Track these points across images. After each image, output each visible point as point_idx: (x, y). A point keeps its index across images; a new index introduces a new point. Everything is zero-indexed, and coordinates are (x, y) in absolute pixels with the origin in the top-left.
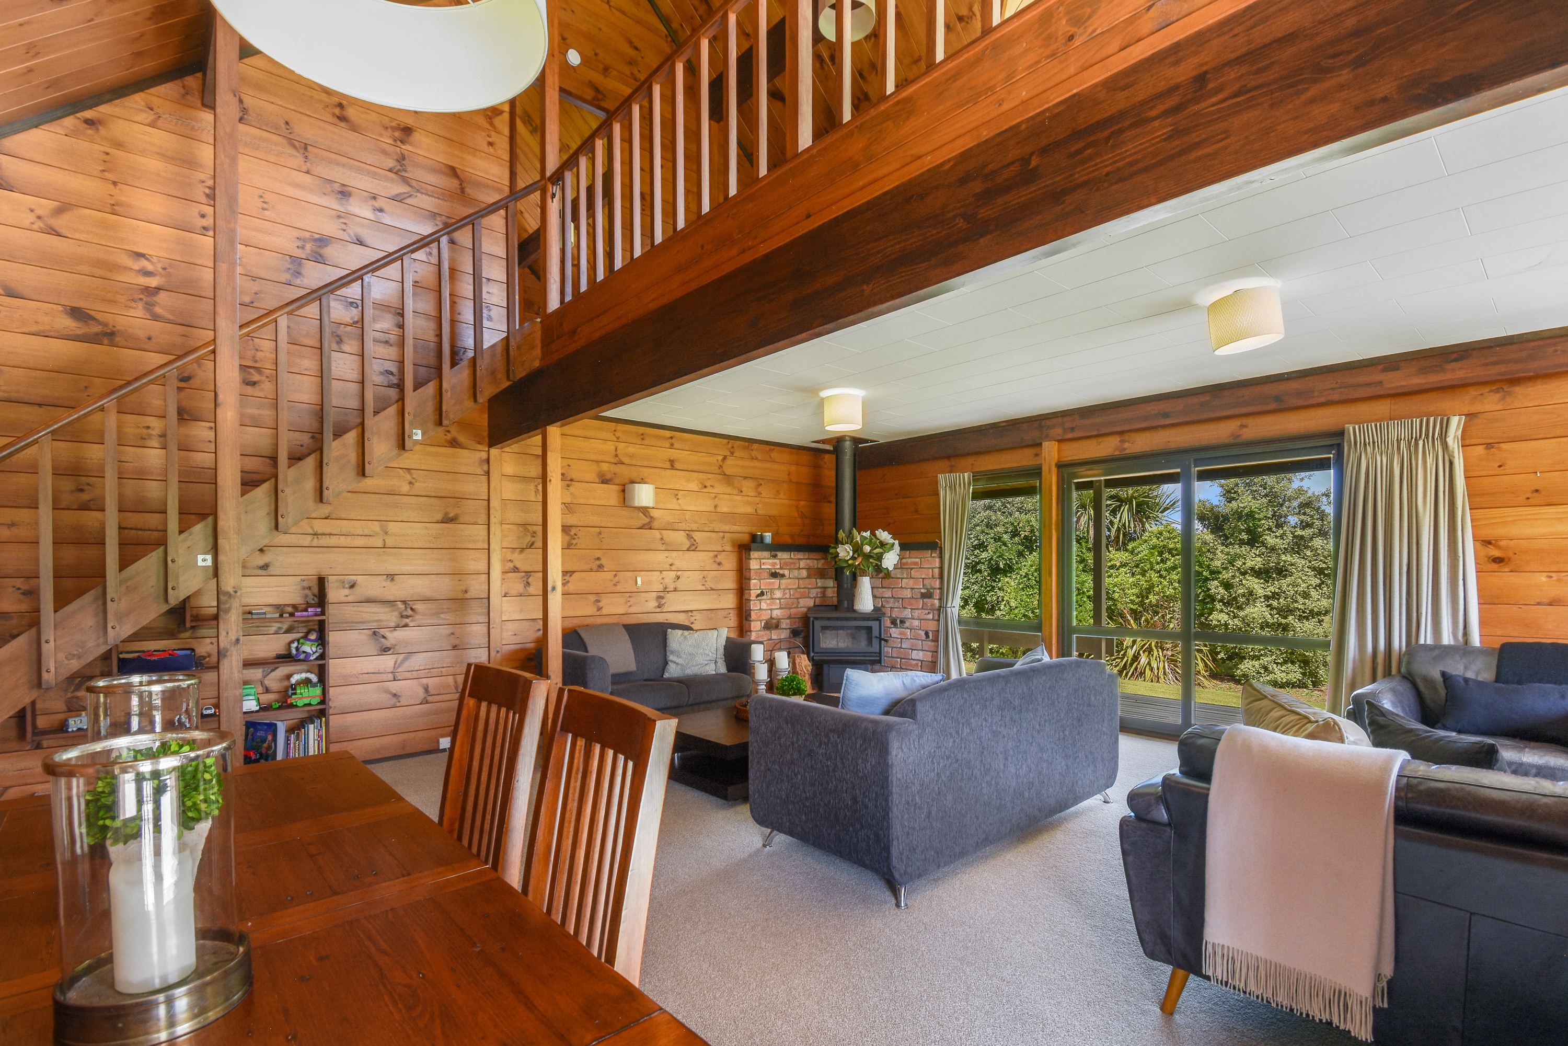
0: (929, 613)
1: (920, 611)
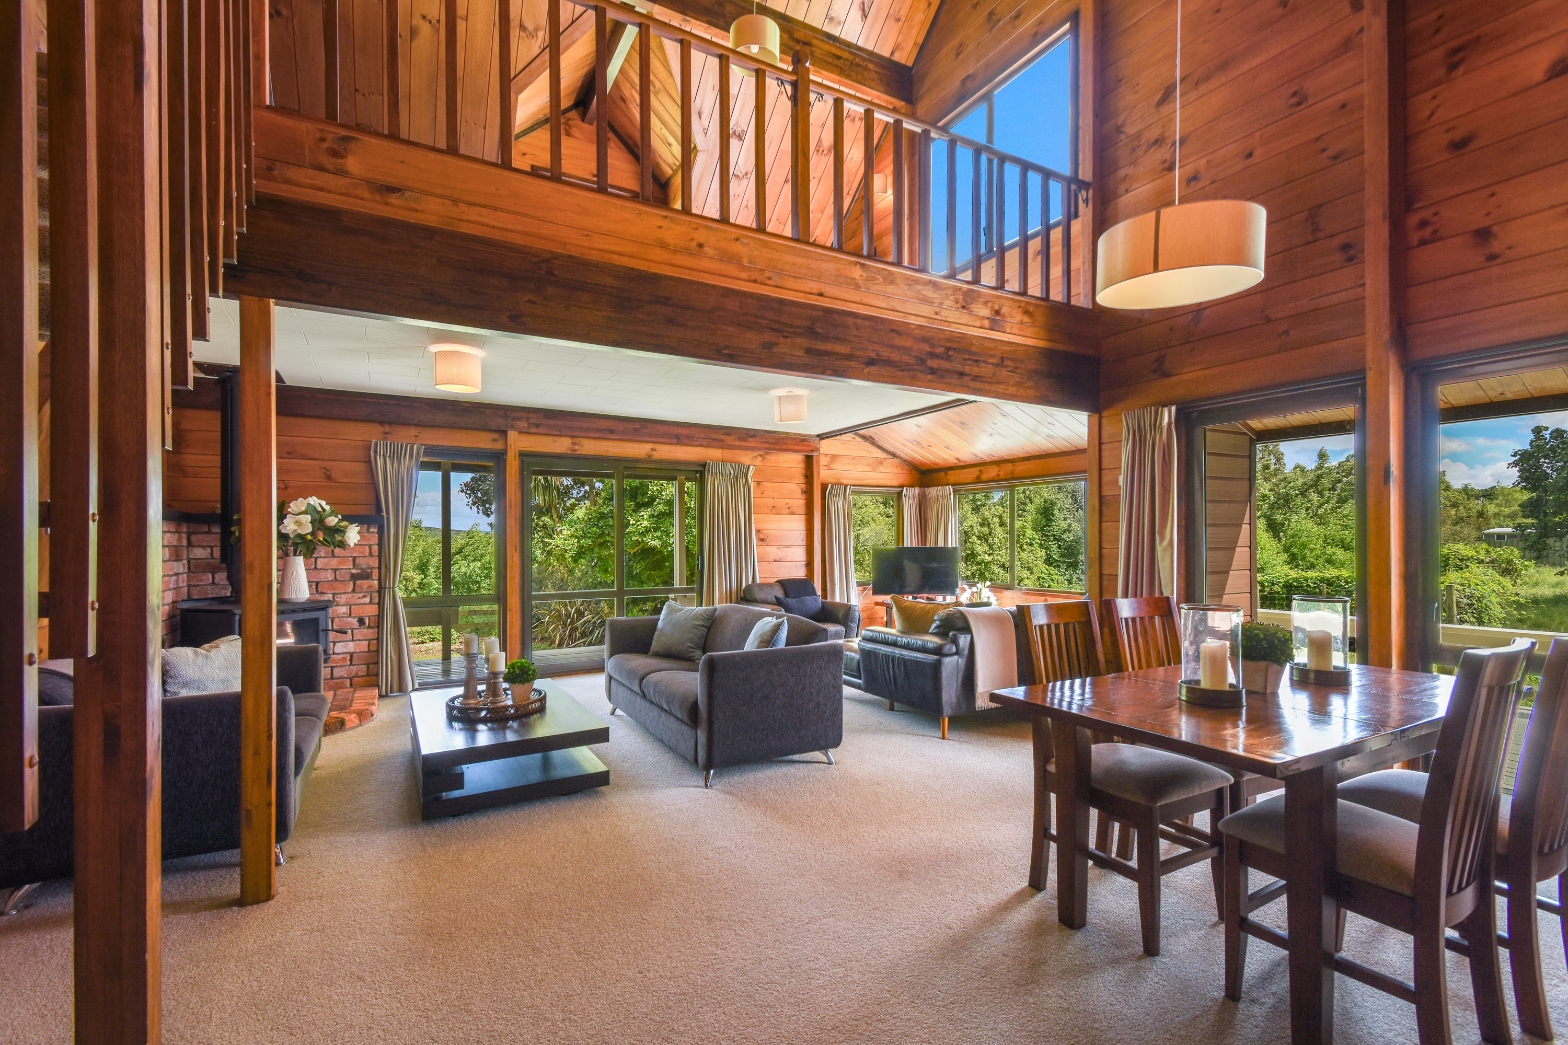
0: (364, 596)
1: (350, 596)
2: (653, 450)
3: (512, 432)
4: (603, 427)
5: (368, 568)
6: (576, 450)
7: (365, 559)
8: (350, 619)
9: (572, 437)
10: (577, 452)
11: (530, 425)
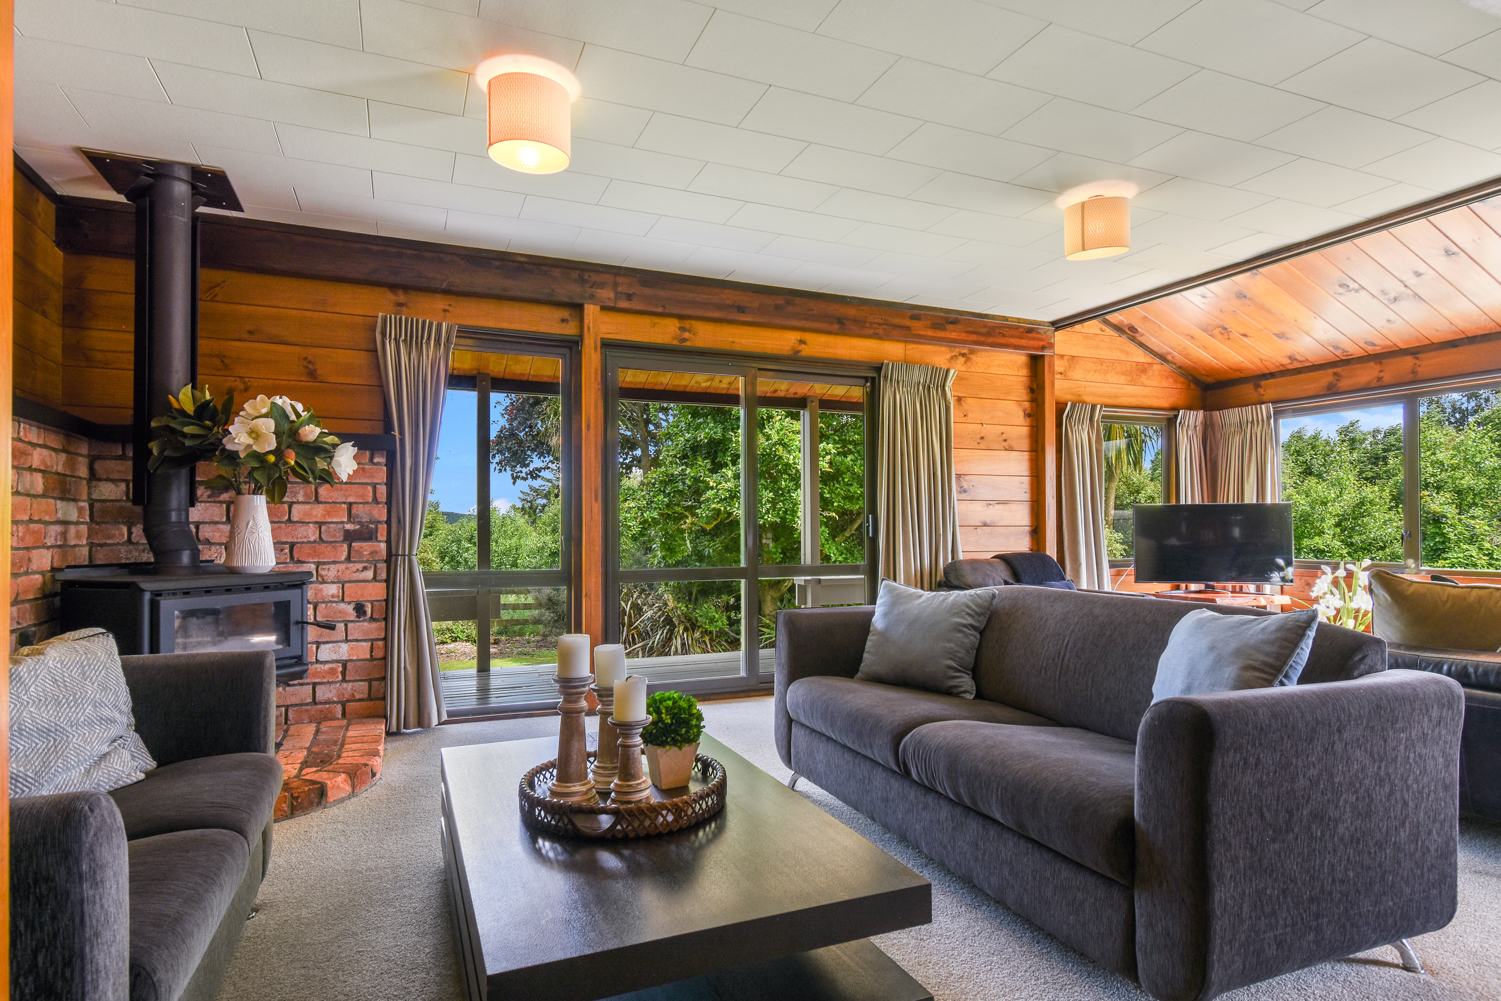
0: (365, 568)
1: (342, 567)
2: (802, 342)
3: (591, 306)
4: (728, 302)
5: (371, 522)
6: (685, 340)
7: (367, 507)
8: (342, 606)
9: (681, 317)
10: (688, 344)
11: (618, 296)
